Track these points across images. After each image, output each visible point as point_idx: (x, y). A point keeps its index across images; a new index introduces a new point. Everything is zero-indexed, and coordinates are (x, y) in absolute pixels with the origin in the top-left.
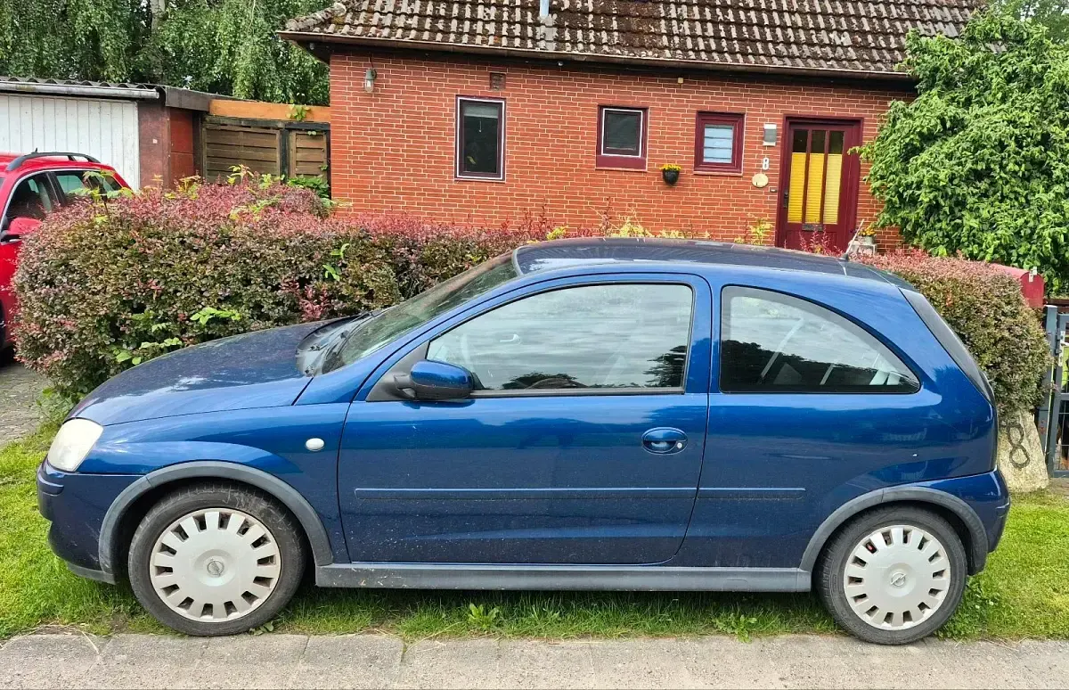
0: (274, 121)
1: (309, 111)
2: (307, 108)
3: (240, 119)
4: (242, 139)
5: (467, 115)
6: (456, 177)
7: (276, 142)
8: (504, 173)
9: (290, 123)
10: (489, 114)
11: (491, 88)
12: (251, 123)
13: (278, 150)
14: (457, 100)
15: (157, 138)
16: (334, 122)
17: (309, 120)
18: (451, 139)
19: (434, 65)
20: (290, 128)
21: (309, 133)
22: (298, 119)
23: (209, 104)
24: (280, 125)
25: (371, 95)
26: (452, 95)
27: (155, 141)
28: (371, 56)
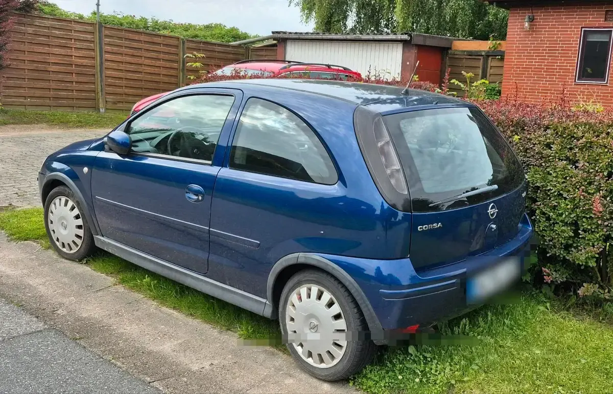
0: (481, 51)
1: (499, 44)
2: (498, 42)
3: (465, 51)
4: (465, 63)
5: (588, 40)
6: (575, 82)
7: (481, 63)
8: (608, 79)
9: (488, 52)
10: (603, 38)
11: (605, 20)
12: (470, 53)
13: (481, 68)
14: (581, 30)
15: (409, 61)
16: (507, 50)
17: (499, 49)
18: (575, 57)
19: (569, 8)
20: (488, 55)
21: (497, 57)
22: (493, 49)
23: (451, 44)
24: (483, 54)
25: (529, 31)
26: (578, 28)
27: (408, 63)
28: (532, 7)
